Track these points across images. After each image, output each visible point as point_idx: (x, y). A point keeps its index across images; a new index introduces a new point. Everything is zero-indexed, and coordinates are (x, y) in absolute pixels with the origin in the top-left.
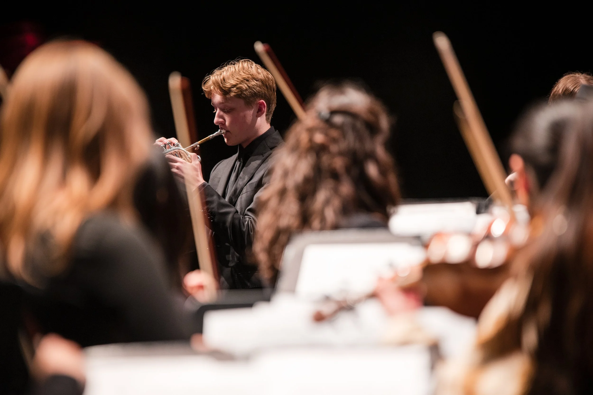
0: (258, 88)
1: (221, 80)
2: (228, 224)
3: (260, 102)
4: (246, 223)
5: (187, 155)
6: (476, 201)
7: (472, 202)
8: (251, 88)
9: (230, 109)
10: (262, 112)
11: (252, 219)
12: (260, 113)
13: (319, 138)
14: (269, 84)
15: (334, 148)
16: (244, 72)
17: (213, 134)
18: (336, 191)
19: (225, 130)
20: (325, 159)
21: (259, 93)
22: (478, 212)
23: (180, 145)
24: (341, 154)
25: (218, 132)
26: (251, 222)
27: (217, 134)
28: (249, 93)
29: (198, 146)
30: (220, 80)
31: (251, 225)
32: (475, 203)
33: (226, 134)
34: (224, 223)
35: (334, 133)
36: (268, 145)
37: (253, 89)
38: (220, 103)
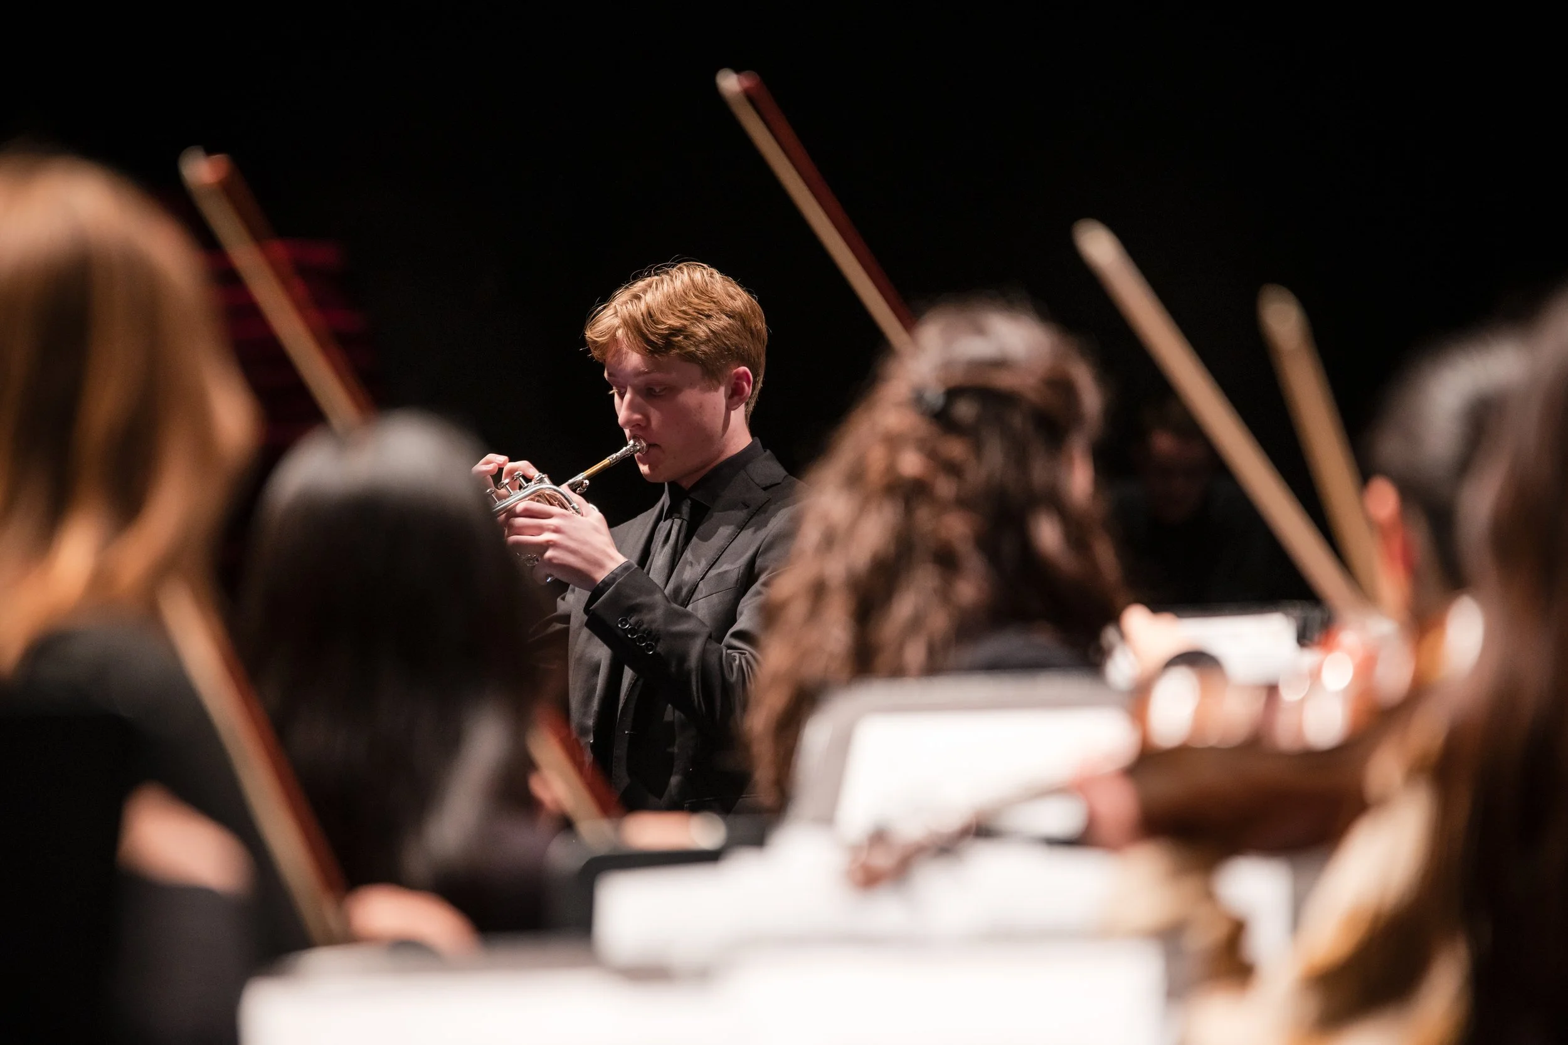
0: (735, 337)
1: (642, 314)
2: (693, 660)
3: (737, 373)
4: (737, 662)
5: (570, 504)
6: (1298, 612)
7: (1287, 614)
8: (718, 336)
9: (665, 389)
10: (742, 397)
11: (748, 655)
12: (736, 398)
13: (911, 463)
14: (756, 326)
15: (945, 488)
16: (696, 296)
17: (616, 452)
18: (945, 594)
19: (645, 440)
20: (924, 515)
21: (737, 347)
22: (1303, 639)
23: (546, 480)
24: (963, 503)
25: (628, 447)
26: (748, 662)
27: (627, 451)
28: (714, 349)
29: (587, 482)
30: (639, 313)
31: (747, 667)
32: (1295, 618)
33: (647, 452)
34: (683, 659)
35: (955, 449)
36: (757, 481)
37: (724, 340)
38: (638, 373)
